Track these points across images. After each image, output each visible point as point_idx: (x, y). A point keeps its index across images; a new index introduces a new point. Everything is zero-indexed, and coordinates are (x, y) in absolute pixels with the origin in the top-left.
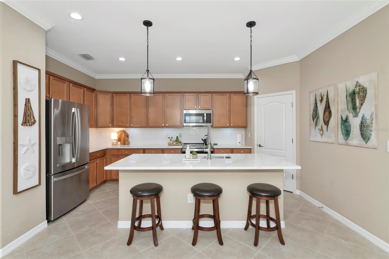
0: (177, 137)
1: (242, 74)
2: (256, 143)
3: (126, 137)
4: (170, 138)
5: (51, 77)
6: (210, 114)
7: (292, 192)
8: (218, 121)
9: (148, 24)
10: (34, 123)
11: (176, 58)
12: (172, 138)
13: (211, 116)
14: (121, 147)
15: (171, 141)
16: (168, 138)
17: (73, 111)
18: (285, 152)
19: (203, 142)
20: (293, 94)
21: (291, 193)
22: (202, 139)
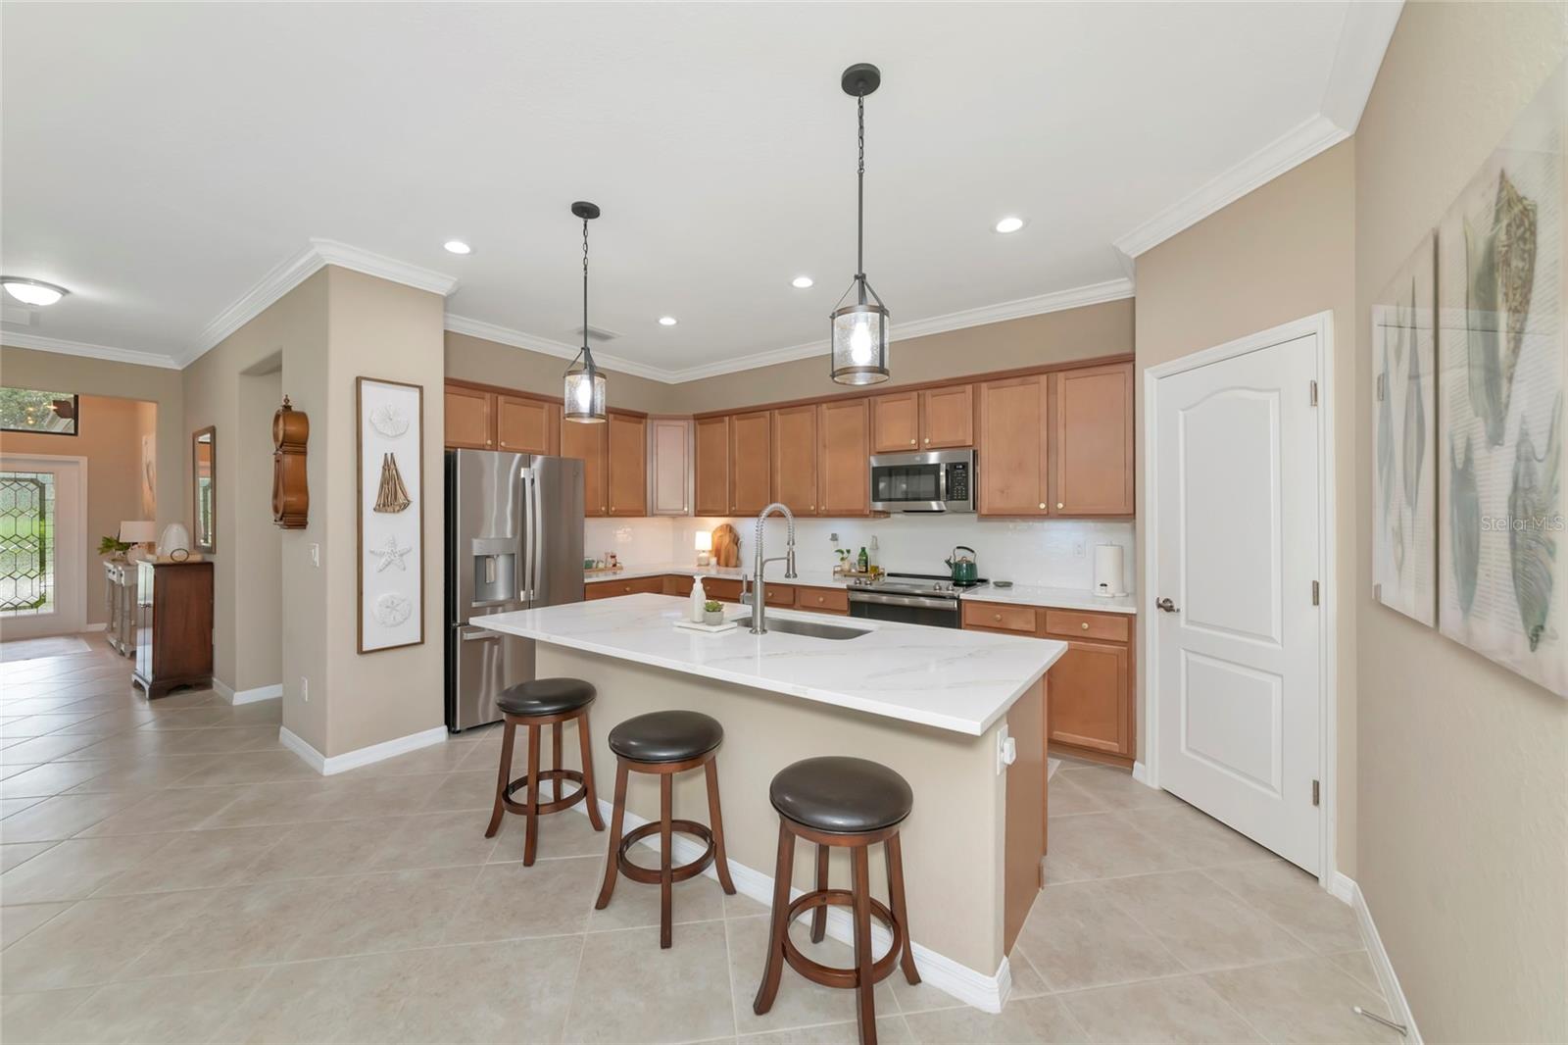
0: (863, 549)
1: (1126, 279)
2: (1153, 593)
3: (732, 544)
4: (842, 552)
5: (501, 399)
6: (965, 466)
7: (1317, 878)
8: (1003, 492)
9: (586, 211)
10: (405, 506)
11: (792, 281)
12: (848, 551)
13: (967, 473)
14: (718, 572)
15: (846, 562)
16: (837, 551)
17: (522, 476)
18: (1281, 648)
19: (948, 572)
20: (1318, 333)
21: (1311, 881)
22: (948, 562)
